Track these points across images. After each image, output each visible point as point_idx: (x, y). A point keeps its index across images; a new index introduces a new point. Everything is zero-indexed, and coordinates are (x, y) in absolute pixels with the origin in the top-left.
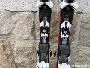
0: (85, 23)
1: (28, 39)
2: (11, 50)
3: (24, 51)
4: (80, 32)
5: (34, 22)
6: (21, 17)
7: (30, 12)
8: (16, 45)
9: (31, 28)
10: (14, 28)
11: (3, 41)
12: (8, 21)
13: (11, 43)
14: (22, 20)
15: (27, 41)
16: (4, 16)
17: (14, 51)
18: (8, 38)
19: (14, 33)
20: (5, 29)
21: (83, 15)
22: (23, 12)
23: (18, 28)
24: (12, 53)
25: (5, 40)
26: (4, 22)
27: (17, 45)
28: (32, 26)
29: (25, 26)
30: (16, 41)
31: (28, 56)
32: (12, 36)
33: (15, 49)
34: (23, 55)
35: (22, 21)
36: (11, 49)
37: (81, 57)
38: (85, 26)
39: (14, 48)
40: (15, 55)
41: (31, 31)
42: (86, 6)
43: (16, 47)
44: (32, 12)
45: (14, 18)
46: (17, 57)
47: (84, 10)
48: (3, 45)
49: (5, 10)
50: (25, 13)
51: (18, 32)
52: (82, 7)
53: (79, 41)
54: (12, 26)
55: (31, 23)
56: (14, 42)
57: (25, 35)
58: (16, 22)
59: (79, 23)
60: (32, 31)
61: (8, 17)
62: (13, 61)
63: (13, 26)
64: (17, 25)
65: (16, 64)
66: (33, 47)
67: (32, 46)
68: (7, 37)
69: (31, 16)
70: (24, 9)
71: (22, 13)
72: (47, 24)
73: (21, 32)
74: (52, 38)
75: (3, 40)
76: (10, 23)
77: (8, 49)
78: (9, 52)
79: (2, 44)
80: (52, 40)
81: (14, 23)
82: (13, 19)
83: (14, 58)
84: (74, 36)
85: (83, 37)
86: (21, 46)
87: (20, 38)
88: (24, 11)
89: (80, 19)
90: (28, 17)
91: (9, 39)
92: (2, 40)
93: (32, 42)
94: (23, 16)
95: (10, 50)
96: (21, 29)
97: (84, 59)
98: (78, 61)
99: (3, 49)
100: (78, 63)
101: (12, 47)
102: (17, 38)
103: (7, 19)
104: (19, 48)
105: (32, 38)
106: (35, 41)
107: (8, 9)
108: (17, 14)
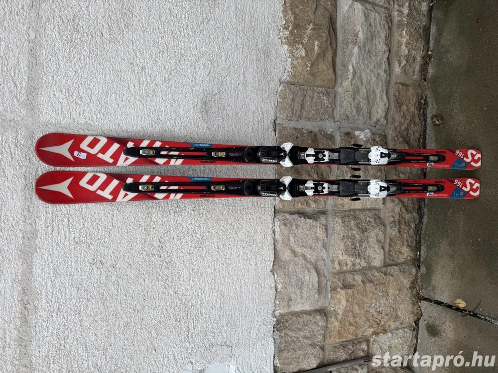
0: (293, 113)
2: (353, 272)
3: (353, 238)
4: (309, 120)
5: (292, 213)
6: (283, 239)
7: (276, 219)
8: (340, 257)
9: (303, 219)
10: (305, 258)
11: (334, 289)
12: (291, 267)
13: (335, 271)
14: (289, 239)
15: (330, 231)
16: (283, 276)
17: (354, 264)
18: (325, 277)
19: (314, 257)
20: (307, 278)
21: (278, 119)
22: (276, 234)
23: (304, 249)
24: (359, 270)
25: (329, 283)
26: (295, 277)
27: (339, 254)
28: (299, 217)
29: (299, 233)
30: (331, 256)
31: (364, 231)
32: (320, 263)
33: (349, 260)
34: (361, 242)
35: (291, 239)
36: (349, 272)
37: (358, 109)
38: (298, 113)
39: (347, 265)
40: (363, 264)
41: (309, 221)
42: (265, 115)
43: (345, 257)
44: (275, 217)
45: (286, 256)
46: (368, 259)
47: (272, 119)
48: (342, 289)
49: (272, 271)
50: (277, 229)
51: (311, 248)
52: (266, 122)
53: (326, 119)
54: (301, 261)
55: (293, 219)
56: (333, 261)
57: (318, 235)
58: (294, 252)
59: (293, 124)
60: (310, 217)
61: (285, 268)
62: (378, 269)
63: (301, 258)
64: (299, 250)
65: (386, 265)
66: (342, 217)
68: (324, 278)
69: (281, 218)
70: (270, 231)
71: (277, 236)
72: (310, 184)
73: (311, 242)
74: (322, 175)
75: (329, 289)
76: (296, 264)
77: (349, 278)
78: (359, 278)
79: (339, 290)
80: (325, 175)
81: (296, 256)
82: (287, 258)
83: (370, 268)
84: (316, 130)
85: (317, 112)
86: (342, 246)
87: (325, 246)
88: (274, 233)
89: (286, 124)
90: (285, 225)
91: (326, 274)
92: (331, 291)
93: (330, 219)
94: (283, 234)
95: (353, 274)
96: (306, 242)
97: (363, 104)
98: (370, 113)
99: (351, 288)
100: (375, 112)
101: (345, 268)
102: (324, 254)
103: (289, 270)
104: (346, 250)
105: (322, 219)
106: (330, 214)
107: (270, 265)
108: (278, 249)
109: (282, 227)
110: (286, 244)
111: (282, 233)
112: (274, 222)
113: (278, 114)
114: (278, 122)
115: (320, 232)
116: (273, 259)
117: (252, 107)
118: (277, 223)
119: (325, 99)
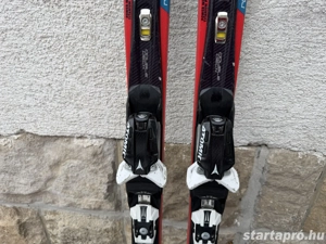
0: (275, 174)
1: (99, 209)
2: (45, 233)
4: (259, 196)
6: (72, 150)
7: (103, 141)
8: (60, 223)
9: (106, 180)
10: (50, 179)
11: (17, 211)
12: (32, 160)
13: (43, 214)
14: (75, 159)
15: (96, 214)
16: (17, 148)
17: (54, 236)
18: (32, 202)
19: (54, 191)
20: (23, 181)
21: (268, 152)
22: (80, 140)
23: (63, 178)
24: (49, 240)
25: (25, 206)
26: (19, 164)
28: (109, 175)
29: (85, 174)
30: (60, 211)
32: (49, 198)
33: (58, 232)
35: (75, 162)
36: (45, 230)
38: (273, 182)
39: (53, 228)
41: (105, 187)
42: (278, 130)
43: (61, 229)
44: (108, 139)
45: (50, 152)
47: (271, 141)
48: (19, 222)
49: (21, 132)
51: (66, 188)
52: (266, 131)
53: (256, 219)
54: (45, 174)
55: (106, 166)
56: (54, 213)
57: (86, 199)
58: (57, 164)
59: (256, 173)
60: (110, 189)
61: (30, 151)
63: (49, 174)
64: (60, 172)
66: (114, 230)
67: (109, 225)
68: (30, 200)
69: (105, 149)
71: (76, 142)
73: (75, 188)
74: (173, 209)
75: (17, 206)
76: (39, 166)
77: (35, 230)
78: (38, 240)
79: (17, 218)
80: (173, 212)
81: (51, 167)
82: (46, 155)
84: (242, 206)
85: (271, 209)
86: (74, 226)
87: (71, 205)
88: (81, 137)
89: (259, 163)
90: (95, 155)
91: (36, 203)
92: (14, 208)
93: (110, 215)
94: (80, 151)
95: (42, 234)
96: (73, 182)
99: (20, 233)
101: (48, 226)
102: (61, 203)
103: (28, 156)
104: (69, 230)
105: (108, 206)
106: (118, 214)
107: (30, 129)
108: (59, 142)
109: (90, 150)
110: (68, 155)
111: (81, 149)
112: (97, 137)
113: (276, 151)
114: (263, 150)
115: (91, 201)
116: (40, 133)
117: (297, 108)
118: (97, 143)
119: (289, 219)
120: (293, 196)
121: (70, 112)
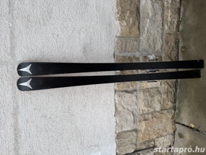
0: (122, 50)
1: (137, 97)
2: (148, 114)
3: (148, 100)
4: (129, 52)
5: (122, 92)
9: (127, 94)
10: (128, 109)
11: (140, 121)
12: (122, 114)
13: (140, 114)
16: (119, 117)
17: (148, 111)
19: (132, 109)
20: (129, 117)
21: (116, 53)
24: (150, 113)
25: (138, 119)
26: (124, 117)
27: (142, 107)
28: (125, 93)
29: (126, 99)
30: (139, 108)
31: (152, 97)
32: (134, 111)
33: (146, 109)
34: (151, 101)
35: (122, 102)
36: (146, 114)
37: (150, 46)
38: (124, 49)
40: (152, 110)
44: (115, 93)
46: (154, 108)
47: (113, 52)
48: (143, 121)
49: (115, 116)
50: (116, 99)
51: (130, 105)
53: (136, 51)
54: (126, 111)
56: (139, 110)
58: (123, 107)
59: (122, 54)
60: (130, 93)
61: (120, 114)
62: (158, 112)
63: (126, 109)
64: (126, 106)
65: (162, 110)
67: (142, 93)
68: (136, 117)
69: (118, 94)
70: (113, 100)
71: (116, 101)
73: (130, 103)
75: (138, 121)
76: (124, 112)
77: (146, 116)
78: (150, 116)
81: (124, 109)
83: (155, 111)
84: (132, 56)
85: (132, 49)
86: (143, 104)
87: (136, 104)
89: (119, 54)
90: (120, 96)
91: (137, 115)
93: (138, 93)
94: (119, 101)
96: (128, 103)
97: (152, 43)
98: (155, 47)
99: (147, 121)
100: (156, 47)
101: (145, 112)
102: (136, 107)
104: (145, 105)
105: (135, 93)
106: (138, 91)
107: (114, 113)
108: (117, 106)
109: (118, 98)
110: (120, 104)
112: (115, 96)
113: (115, 50)
115: (134, 99)
116: (115, 111)
117: (105, 49)
119: (135, 43)
120: (128, 43)
121: (109, 102)
